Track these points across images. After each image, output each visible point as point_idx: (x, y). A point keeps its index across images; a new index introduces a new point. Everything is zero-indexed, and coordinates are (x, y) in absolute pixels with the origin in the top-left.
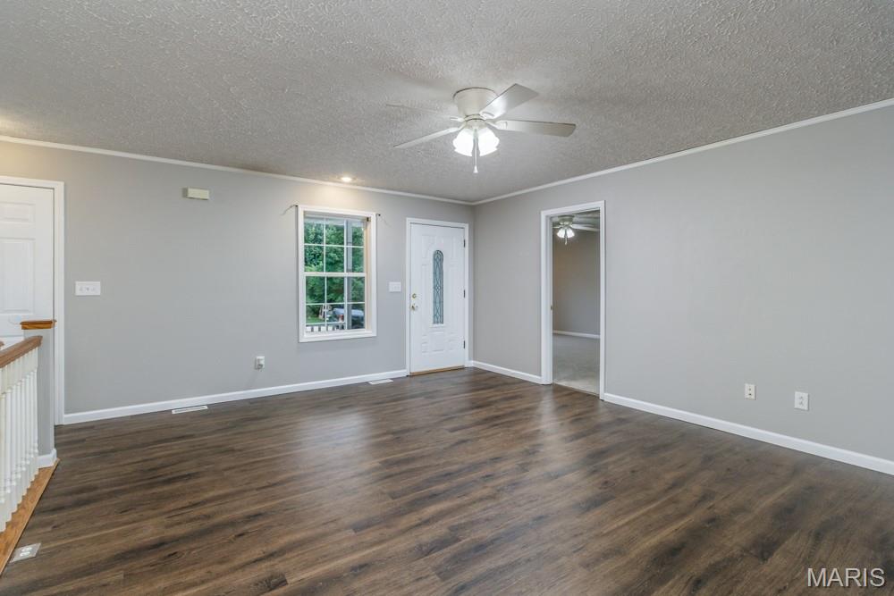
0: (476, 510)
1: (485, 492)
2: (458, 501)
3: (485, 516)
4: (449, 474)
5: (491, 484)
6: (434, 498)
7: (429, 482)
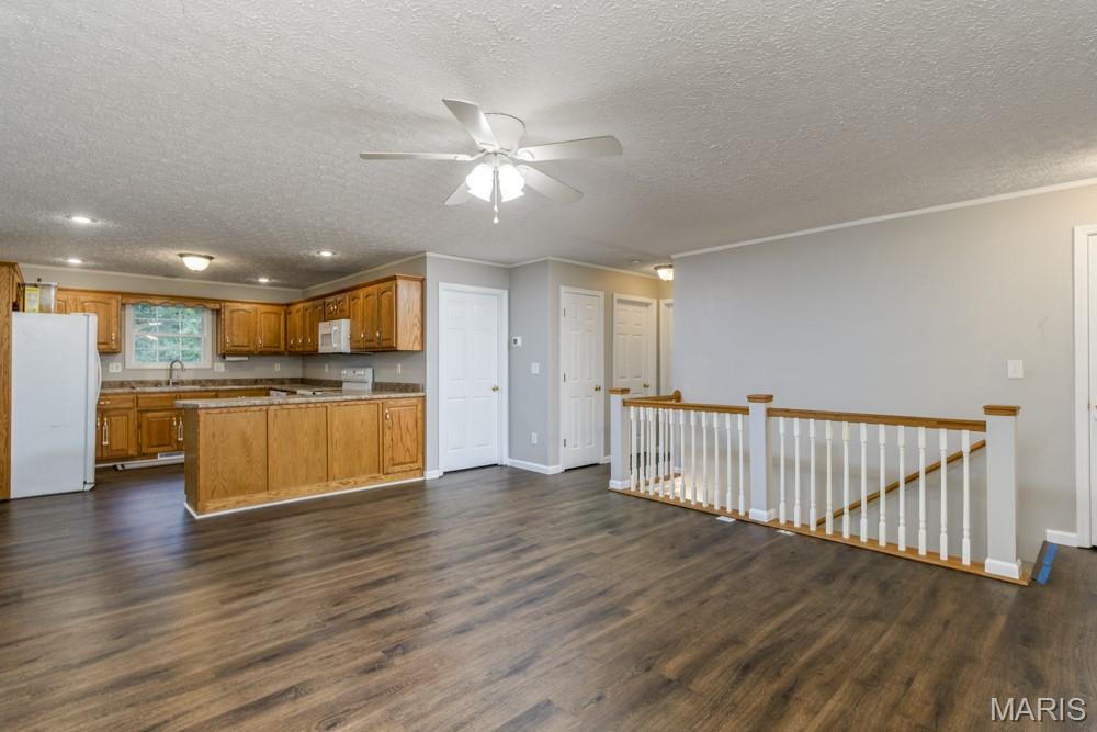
0: (499, 570)
1: (487, 585)
2: (514, 575)
3: (491, 566)
4: (530, 602)
5: (481, 594)
6: (540, 577)
7: (550, 592)
